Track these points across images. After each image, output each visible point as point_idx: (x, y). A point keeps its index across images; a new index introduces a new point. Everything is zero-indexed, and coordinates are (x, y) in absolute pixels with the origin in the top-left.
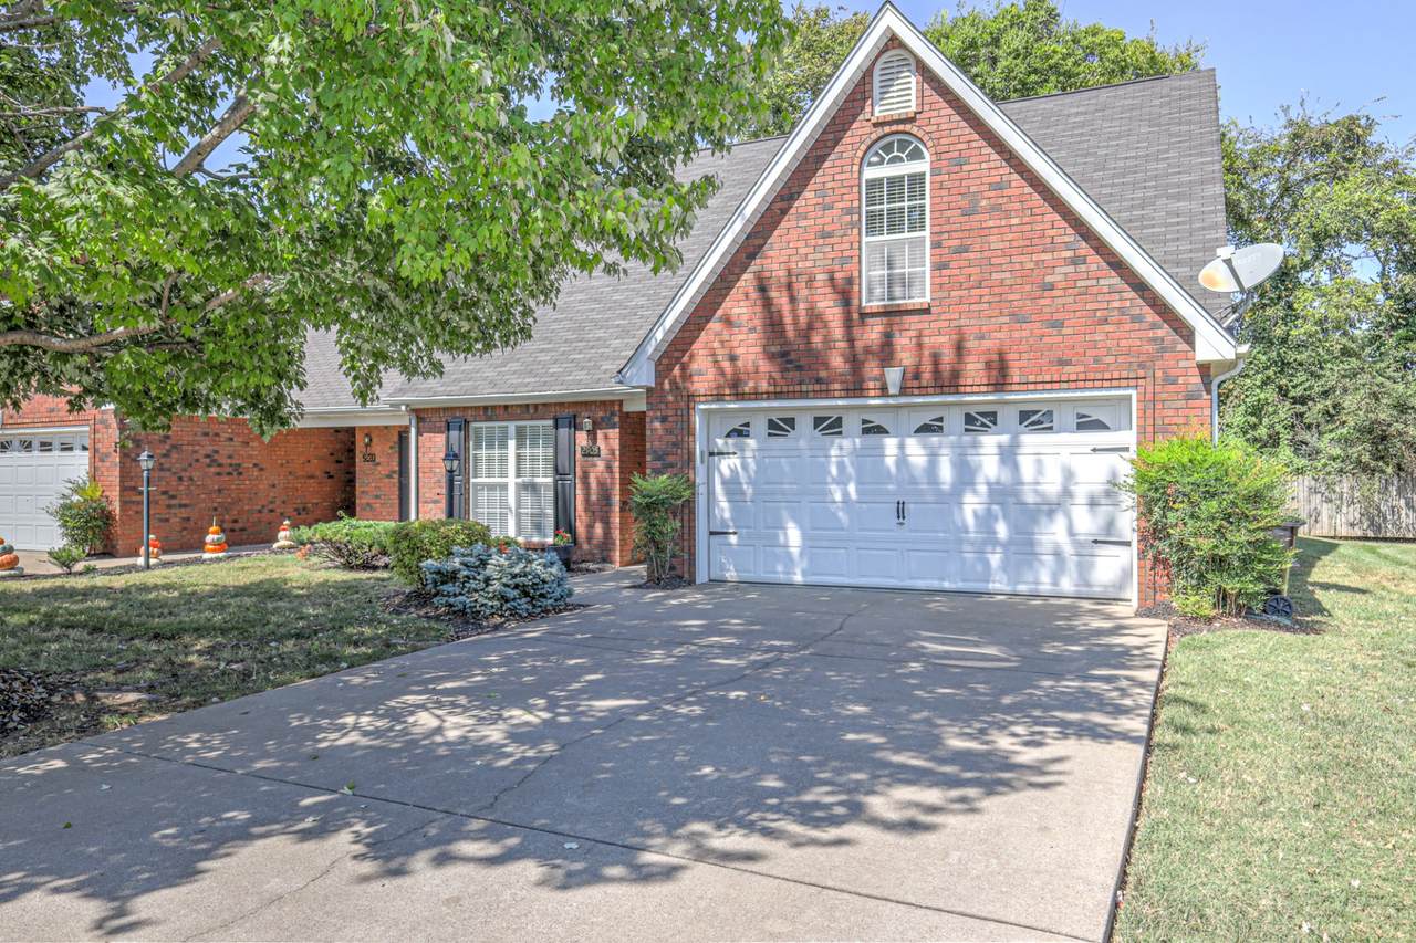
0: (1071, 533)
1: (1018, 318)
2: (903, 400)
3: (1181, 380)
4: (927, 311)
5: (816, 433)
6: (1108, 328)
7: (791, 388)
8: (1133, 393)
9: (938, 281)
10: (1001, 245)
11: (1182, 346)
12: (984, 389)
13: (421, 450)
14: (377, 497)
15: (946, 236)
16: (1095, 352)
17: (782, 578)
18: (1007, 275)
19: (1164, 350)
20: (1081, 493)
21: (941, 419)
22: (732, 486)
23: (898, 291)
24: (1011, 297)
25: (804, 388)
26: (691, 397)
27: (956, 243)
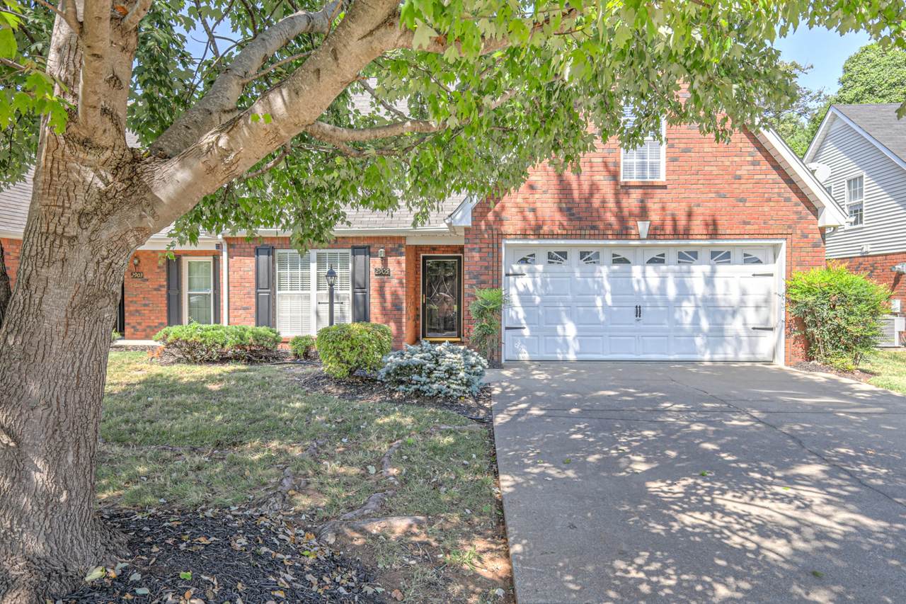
0: (745, 324)
1: (720, 195)
2: (648, 242)
3: (810, 236)
4: (664, 187)
5: (582, 262)
6: (772, 204)
7: (574, 232)
8: (784, 242)
9: (671, 168)
10: (710, 150)
11: (811, 217)
12: (705, 237)
13: (231, 269)
14: (146, 305)
15: (677, 141)
16: (764, 218)
17: (560, 357)
18: (714, 168)
19: (801, 218)
20: (751, 301)
21: (663, 255)
22: (525, 297)
23: (648, 173)
24: (717, 182)
25: (583, 232)
26: (502, 235)
27: (682, 146)
